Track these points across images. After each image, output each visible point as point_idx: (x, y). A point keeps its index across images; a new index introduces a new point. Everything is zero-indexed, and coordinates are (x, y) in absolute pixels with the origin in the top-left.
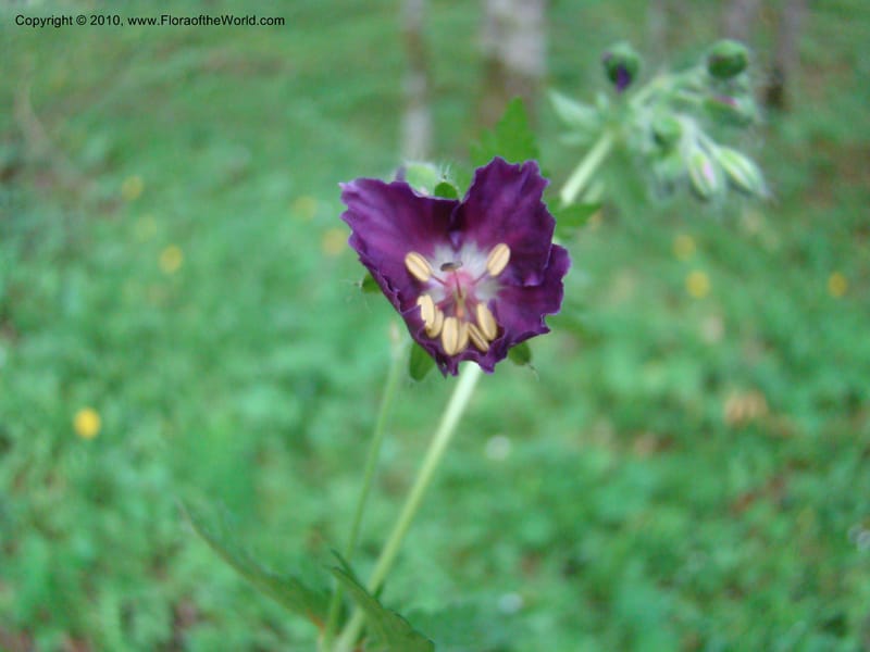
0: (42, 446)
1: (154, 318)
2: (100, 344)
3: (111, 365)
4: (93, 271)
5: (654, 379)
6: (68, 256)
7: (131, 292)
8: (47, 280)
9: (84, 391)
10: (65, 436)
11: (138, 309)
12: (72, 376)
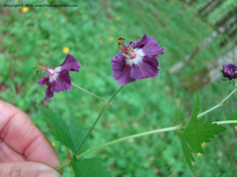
0: (54, 45)
1: (96, 46)
2: (82, 39)
3: (80, 45)
4: (95, 25)
6: (93, 17)
7: (98, 36)
8: (85, 17)
9: (71, 44)
10: (59, 48)
11: (96, 41)
12: (72, 39)
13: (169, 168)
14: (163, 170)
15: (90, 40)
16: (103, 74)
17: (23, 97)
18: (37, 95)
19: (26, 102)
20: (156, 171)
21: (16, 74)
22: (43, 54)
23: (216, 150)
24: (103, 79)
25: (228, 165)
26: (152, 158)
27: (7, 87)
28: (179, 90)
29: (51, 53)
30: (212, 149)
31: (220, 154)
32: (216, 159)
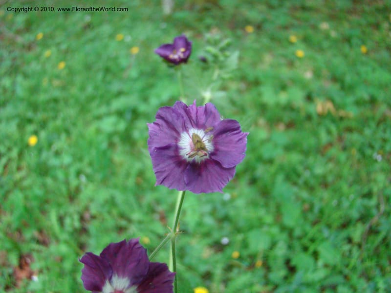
0: (14, 153)
1: (57, 94)
2: (35, 107)
3: (40, 116)
4: (26, 76)
5: (283, 98)
7: (45, 83)
9: (30, 128)
11: (50, 90)
12: (24, 122)
13: (289, 107)
14: (287, 117)
15: (42, 97)
16: (103, 110)
17: (58, 241)
18: (68, 221)
19: (66, 242)
20: (281, 127)
21: (19, 231)
22: (18, 176)
23: (315, 27)
24: (109, 114)
25: (346, 25)
26: (262, 121)
27: (29, 256)
28: (200, 20)
29: (24, 164)
30: (310, 32)
31: (325, 26)
32: (327, 37)
